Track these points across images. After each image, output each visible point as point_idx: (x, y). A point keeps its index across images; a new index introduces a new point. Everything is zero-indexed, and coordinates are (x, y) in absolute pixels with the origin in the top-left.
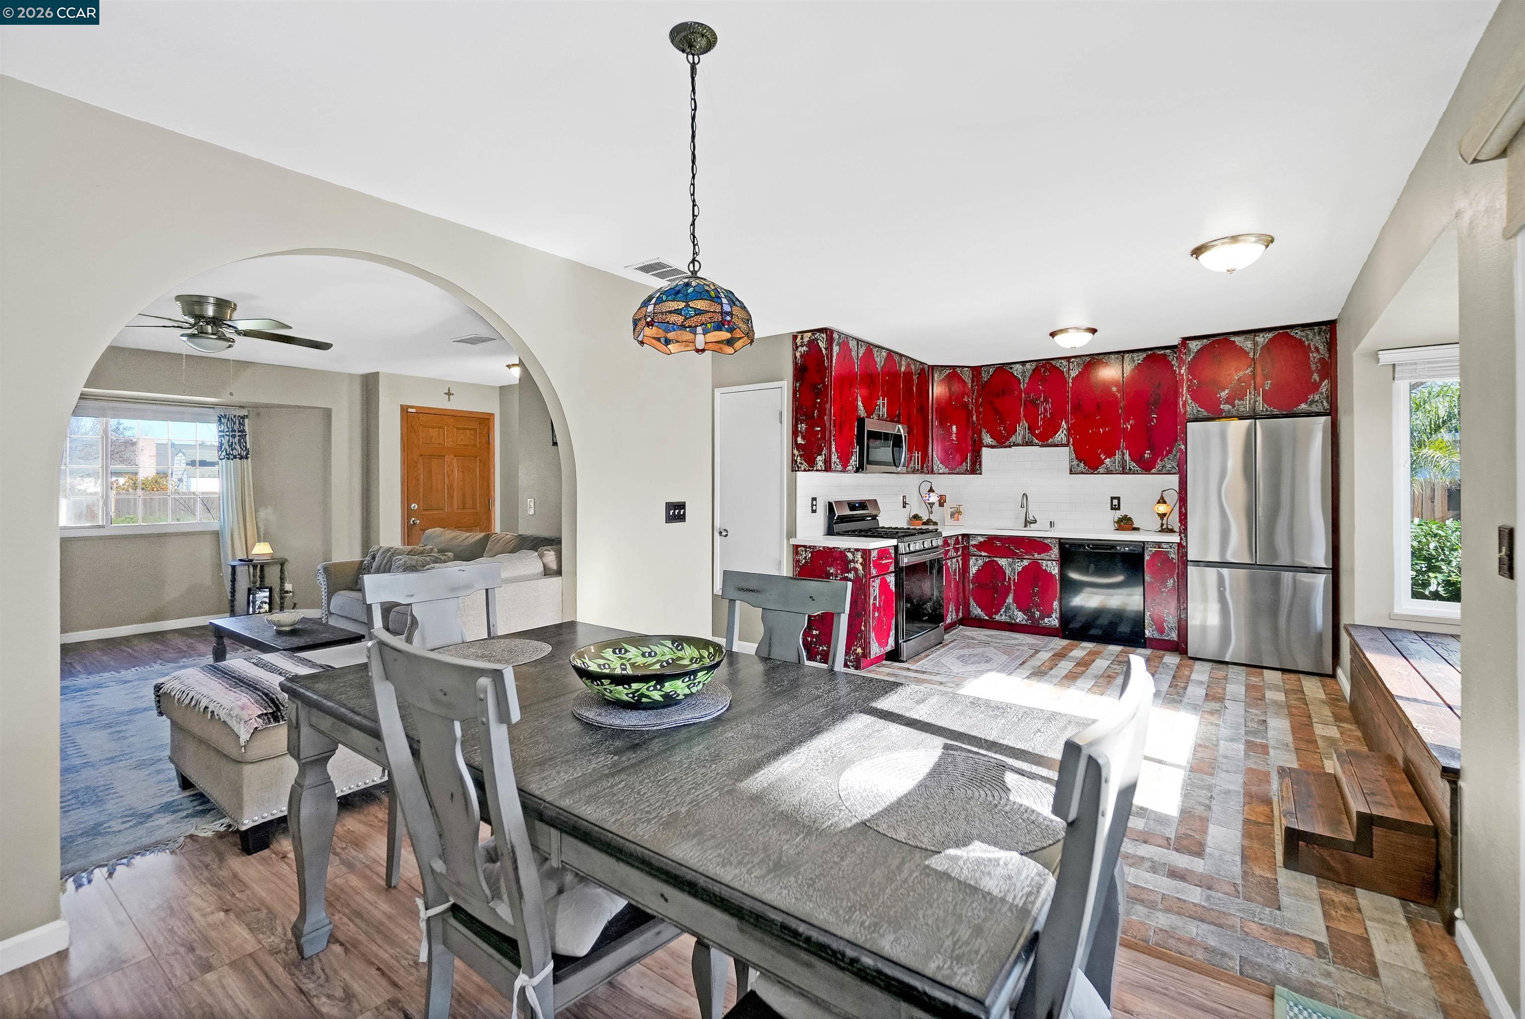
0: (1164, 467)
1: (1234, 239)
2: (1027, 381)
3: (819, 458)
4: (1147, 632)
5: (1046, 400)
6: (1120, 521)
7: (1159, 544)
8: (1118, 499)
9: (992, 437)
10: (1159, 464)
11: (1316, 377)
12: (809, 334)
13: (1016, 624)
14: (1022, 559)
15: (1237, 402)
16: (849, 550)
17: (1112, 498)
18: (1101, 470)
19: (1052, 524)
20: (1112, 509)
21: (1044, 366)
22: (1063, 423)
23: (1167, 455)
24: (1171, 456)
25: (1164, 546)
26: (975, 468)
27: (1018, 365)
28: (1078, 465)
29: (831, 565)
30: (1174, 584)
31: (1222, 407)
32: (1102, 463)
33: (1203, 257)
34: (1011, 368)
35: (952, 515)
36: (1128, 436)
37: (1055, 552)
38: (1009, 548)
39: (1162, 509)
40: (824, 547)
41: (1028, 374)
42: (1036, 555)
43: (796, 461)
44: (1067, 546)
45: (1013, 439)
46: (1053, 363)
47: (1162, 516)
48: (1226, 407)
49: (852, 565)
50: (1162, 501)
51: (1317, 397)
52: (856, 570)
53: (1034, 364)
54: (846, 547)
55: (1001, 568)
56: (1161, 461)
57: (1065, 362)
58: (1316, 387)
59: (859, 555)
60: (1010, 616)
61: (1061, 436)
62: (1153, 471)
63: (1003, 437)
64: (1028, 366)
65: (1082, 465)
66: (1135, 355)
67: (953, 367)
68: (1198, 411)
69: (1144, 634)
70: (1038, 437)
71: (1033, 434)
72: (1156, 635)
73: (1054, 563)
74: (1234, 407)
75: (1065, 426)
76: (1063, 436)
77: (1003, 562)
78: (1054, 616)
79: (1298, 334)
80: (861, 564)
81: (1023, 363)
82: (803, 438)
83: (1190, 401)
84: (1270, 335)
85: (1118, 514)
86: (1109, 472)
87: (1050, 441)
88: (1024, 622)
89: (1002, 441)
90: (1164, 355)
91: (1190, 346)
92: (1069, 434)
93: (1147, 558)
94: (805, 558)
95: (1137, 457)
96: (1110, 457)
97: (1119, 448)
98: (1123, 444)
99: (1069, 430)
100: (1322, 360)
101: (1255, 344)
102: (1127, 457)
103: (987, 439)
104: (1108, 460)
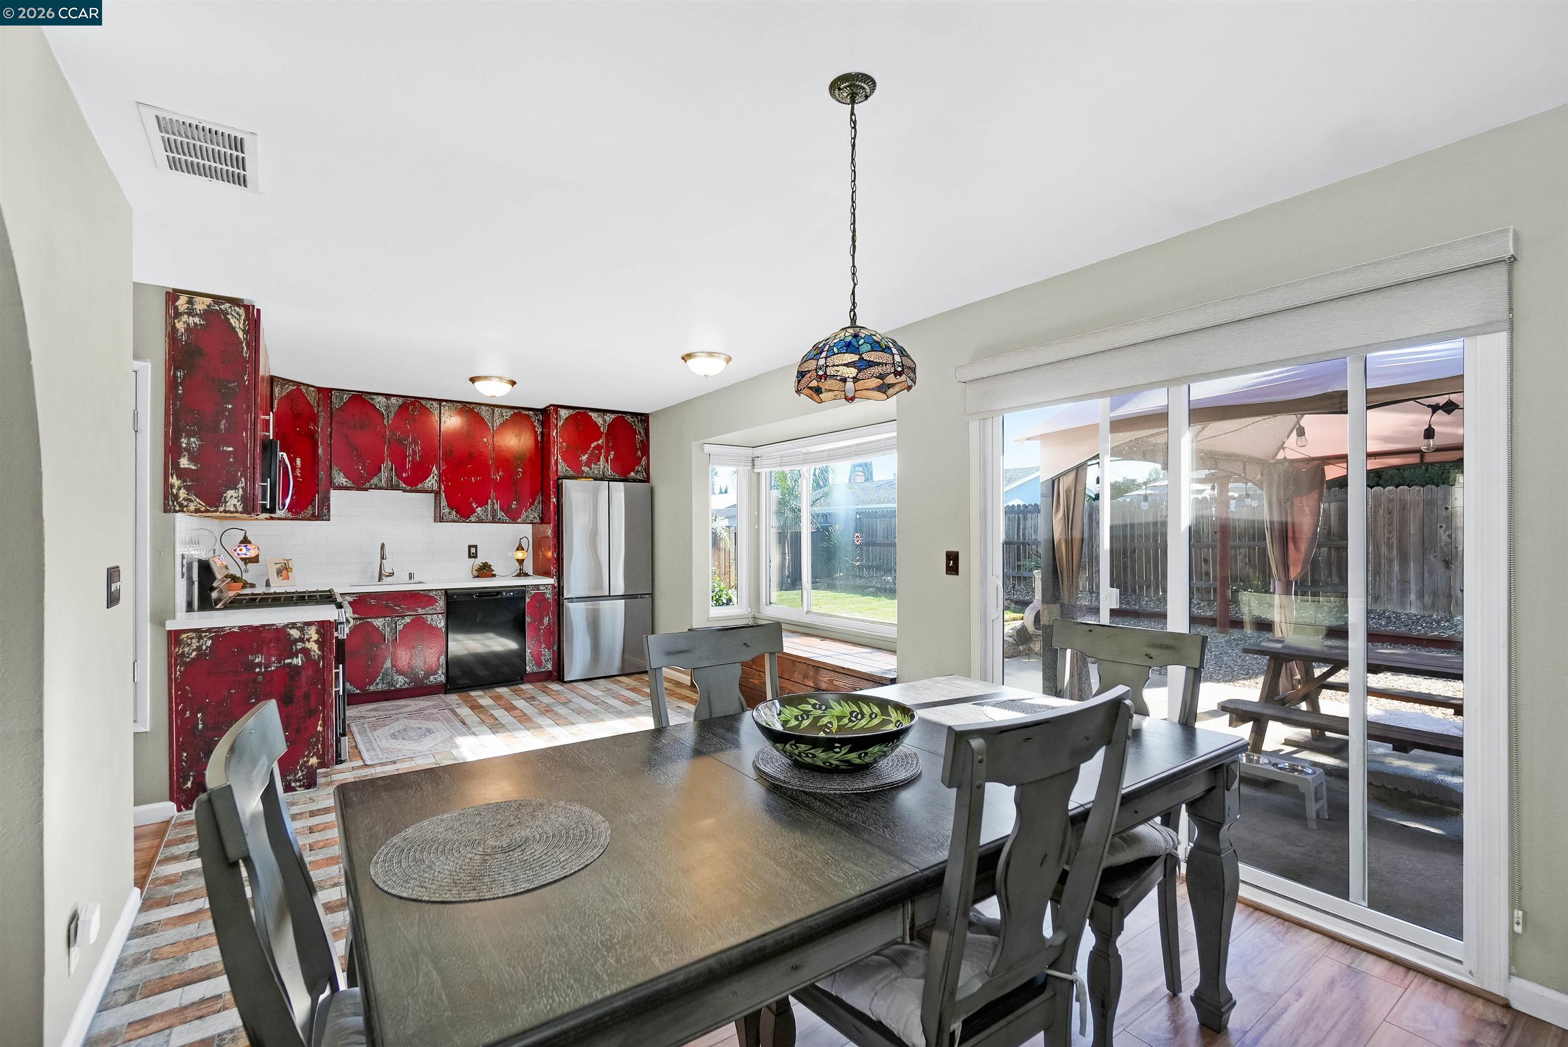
0: (527, 517)
1: (711, 354)
2: (392, 416)
3: (231, 493)
4: (527, 668)
5: (415, 442)
6: (479, 570)
7: (537, 587)
8: (476, 547)
9: (346, 477)
10: (524, 515)
11: (639, 453)
12: (208, 301)
13: (400, 690)
14: (403, 617)
15: (593, 465)
16: (293, 625)
17: (470, 547)
18: (473, 518)
19: (411, 576)
20: (470, 557)
21: (413, 403)
22: (434, 468)
23: (530, 506)
24: (533, 507)
25: (541, 588)
26: (322, 514)
27: (380, 397)
28: (450, 513)
29: (258, 651)
30: (549, 621)
31: (583, 468)
32: (474, 511)
33: (690, 362)
34: (373, 399)
35: (279, 572)
36: (498, 486)
37: (441, 604)
38: (387, 606)
39: (520, 555)
40: (241, 628)
41: (394, 410)
42: (420, 611)
43: (176, 497)
44: (455, 597)
45: (375, 480)
46: (423, 402)
47: (521, 562)
48: (585, 469)
49: (300, 645)
50: (520, 548)
51: (640, 469)
52: (306, 652)
53: (401, 400)
54: (286, 622)
55: (377, 629)
56: (525, 511)
57: (435, 405)
58: (639, 463)
59: (312, 633)
60: (388, 683)
61: (431, 482)
62: (519, 520)
63: (361, 477)
64: (393, 400)
65: (454, 513)
66: (504, 411)
67: (298, 384)
68: (567, 470)
69: (526, 670)
70: (406, 481)
71: (399, 477)
72: (536, 669)
73: (440, 616)
74: (591, 469)
75: (436, 472)
76: (433, 481)
77: (378, 622)
78: (440, 672)
79: (629, 419)
80: (316, 642)
81: (388, 396)
82: (191, 459)
83: (561, 461)
84: (613, 416)
85: (478, 562)
86: (480, 521)
87: (420, 486)
88: (406, 686)
89: (360, 484)
90: (528, 416)
91: (561, 412)
92: (439, 482)
93: (528, 600)
94: (199, 648)
95: (506, 509)
96: (481, 507)
97: (490, 498)
98: (493, 494)
99: (440, 475)
100: (642, 441)
101: (605, 421)
102: (497, 506)
103: (340, 478)
104: (479, 509)
